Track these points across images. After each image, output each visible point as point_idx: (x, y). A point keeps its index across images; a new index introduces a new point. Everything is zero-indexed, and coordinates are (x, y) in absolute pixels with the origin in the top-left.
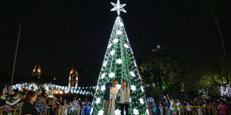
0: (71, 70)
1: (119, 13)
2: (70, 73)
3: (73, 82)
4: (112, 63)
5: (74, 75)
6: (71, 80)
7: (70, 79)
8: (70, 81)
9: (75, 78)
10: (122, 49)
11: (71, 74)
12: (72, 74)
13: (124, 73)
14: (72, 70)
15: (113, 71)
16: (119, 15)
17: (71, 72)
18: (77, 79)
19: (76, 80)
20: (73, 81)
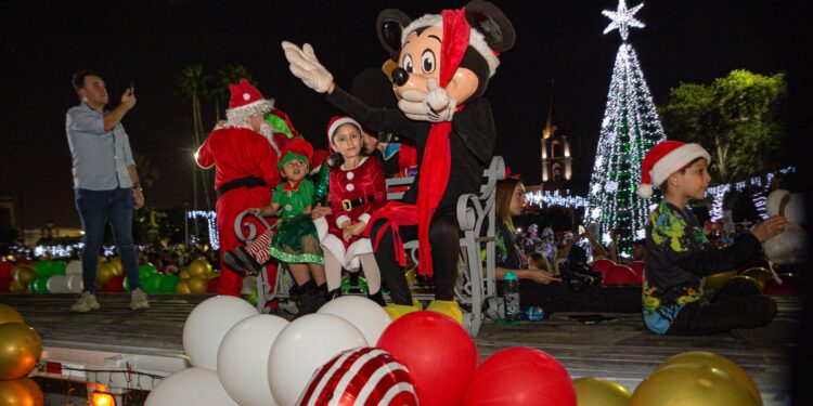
0: (544, 128)
1: (624, 36)
2: (542, 136)
3: (556, 165)
4: (611, 162)
5: (556, 142)
6: (547, 160)
7: (544, 156)
8: (544, 163)
9: (559, 151)
10: (632, 130)
11: (547, 139)
12: (549, 140)
13: (634, 181)
14: (548, 125)
15: (613, 178)
16: (625, 38)
17: (547, 136)
18: (567, 154)
19: (564, 158)
20: (555, 161)
